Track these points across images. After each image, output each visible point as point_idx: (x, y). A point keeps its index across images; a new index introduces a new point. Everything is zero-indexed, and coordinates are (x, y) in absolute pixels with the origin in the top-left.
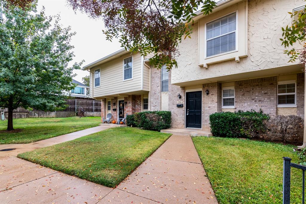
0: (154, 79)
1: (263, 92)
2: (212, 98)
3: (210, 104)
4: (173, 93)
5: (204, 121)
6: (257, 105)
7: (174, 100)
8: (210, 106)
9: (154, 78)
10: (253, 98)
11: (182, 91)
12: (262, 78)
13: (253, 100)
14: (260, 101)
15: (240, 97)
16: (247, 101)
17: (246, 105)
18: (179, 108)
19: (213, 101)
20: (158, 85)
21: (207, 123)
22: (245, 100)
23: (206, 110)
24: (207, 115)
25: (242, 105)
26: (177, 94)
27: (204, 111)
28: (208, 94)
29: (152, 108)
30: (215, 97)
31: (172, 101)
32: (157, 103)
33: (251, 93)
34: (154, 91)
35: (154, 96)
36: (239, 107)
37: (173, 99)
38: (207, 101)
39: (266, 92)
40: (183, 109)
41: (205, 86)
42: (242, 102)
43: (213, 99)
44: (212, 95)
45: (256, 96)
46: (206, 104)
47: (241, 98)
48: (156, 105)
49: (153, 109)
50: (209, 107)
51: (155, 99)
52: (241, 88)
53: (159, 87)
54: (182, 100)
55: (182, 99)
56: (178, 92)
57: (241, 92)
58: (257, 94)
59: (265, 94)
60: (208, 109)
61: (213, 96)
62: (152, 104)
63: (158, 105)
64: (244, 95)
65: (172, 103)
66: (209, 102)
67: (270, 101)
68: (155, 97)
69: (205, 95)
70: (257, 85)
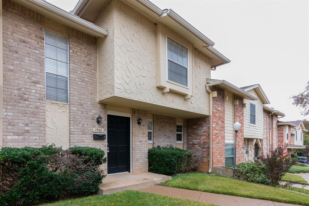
0: (15, 55)
1: (170, 129)
2: (143, 129)
3: (141, 137)
4: (84, 110)
5: (135, 160)
6: (167, 140)
7: (86, 126)
8: (141, 139)
9: (17, 52)
10: (165, 133)
11: (102, 110)
12: (170, 117)
13: (165, 135)
14: (169, 137)
15: (158, 131)
16: (162, 137)
17: (161, 140)
18: (96, 141)
19: (144, 134)
20: (34, 79)
21: (138, 163)
22: (161, 136)
23: (137, 145)
24: (138, 151)
25: (159, 140)
26: (92, 113)
27: (135, 147)
28: (139, 123)
29: (9, 137)
30: (146, 129)
31: (81, 125)
32: (30, 125)
33: (164, 129)
34: (19, 89)
35: (21, 105)
36: (156, 142)
37: (82, 123)
38: (139, 133)
39: (172, 129)
40: (104, 143)
41: (135, 112)
42: (159, 137)
43: (144, 131)
44: (143, 125)
45: (167, 132)
46: (137, 137)
47: (158, 133)
48: (28, 131)
49: (12, 141)
50: (140, 142)
51: (25, 113)
52: (158, 122)
53: (38, 86)
54: (103, 127)
55: (103, 125)
56: (94, 111)
57: (158, 126)
58: (167, 131)
59: (172, 131)
60: (139, 143)
61: (145, 128)
62: (9, 127)
63: (37, 131)
64: (160, 130)
65: (79, 130)
66: (141, 135)
67: (174, 138)
68: (23, 109)
69: (135, 125)
70: (167, 122)
